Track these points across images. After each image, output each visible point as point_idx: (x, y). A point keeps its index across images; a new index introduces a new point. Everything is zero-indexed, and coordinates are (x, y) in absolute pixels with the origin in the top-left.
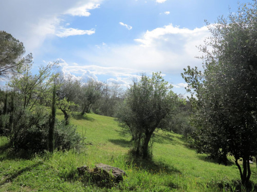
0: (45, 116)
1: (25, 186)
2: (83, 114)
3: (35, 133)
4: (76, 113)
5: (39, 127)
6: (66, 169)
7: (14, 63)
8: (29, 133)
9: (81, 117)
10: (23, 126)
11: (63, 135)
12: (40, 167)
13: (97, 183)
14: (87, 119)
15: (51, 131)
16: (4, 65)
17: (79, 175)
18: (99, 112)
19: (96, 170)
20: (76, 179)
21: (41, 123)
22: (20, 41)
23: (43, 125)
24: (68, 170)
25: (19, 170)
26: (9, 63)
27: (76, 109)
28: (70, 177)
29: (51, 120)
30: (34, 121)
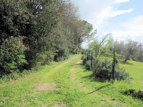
0: (109, 62)
1: (104, 94)
2: (126, 61)
3: (105, 70)
4: (122, 60)
5: (107, 68)
6: (123, 89)
7: (89, 35)
8: (102, 71)
9: (125, 62)
10: (99, 67)
11: (118, 72)
12: (109, 86)
13: (141, 98)
14: (128, 64)
15: (113, 70)
16: (84, 36)
17: (131, 93)
18: (136, 59)
19: (140, 92)
20: (129, 94)
21: (108, 66)
22: (91, 24)
23: (108, 67)
24: (124, 90)
25: (100, 87)
26: (86, 35)
27: (122, 58)
28: (126, 93)
29: (113, 64)
30: (104, 65)
